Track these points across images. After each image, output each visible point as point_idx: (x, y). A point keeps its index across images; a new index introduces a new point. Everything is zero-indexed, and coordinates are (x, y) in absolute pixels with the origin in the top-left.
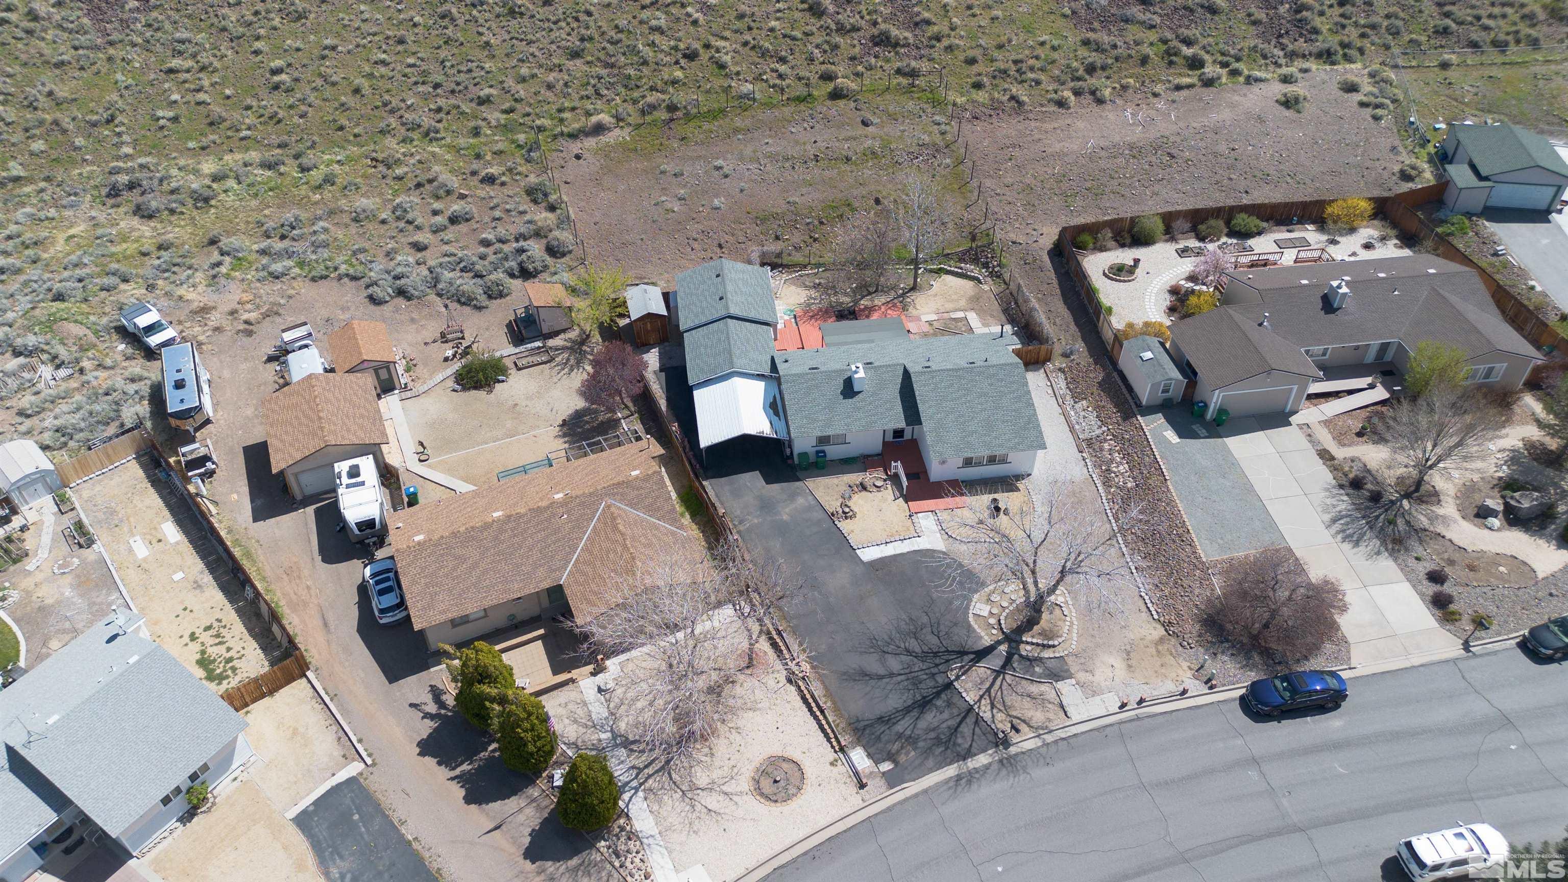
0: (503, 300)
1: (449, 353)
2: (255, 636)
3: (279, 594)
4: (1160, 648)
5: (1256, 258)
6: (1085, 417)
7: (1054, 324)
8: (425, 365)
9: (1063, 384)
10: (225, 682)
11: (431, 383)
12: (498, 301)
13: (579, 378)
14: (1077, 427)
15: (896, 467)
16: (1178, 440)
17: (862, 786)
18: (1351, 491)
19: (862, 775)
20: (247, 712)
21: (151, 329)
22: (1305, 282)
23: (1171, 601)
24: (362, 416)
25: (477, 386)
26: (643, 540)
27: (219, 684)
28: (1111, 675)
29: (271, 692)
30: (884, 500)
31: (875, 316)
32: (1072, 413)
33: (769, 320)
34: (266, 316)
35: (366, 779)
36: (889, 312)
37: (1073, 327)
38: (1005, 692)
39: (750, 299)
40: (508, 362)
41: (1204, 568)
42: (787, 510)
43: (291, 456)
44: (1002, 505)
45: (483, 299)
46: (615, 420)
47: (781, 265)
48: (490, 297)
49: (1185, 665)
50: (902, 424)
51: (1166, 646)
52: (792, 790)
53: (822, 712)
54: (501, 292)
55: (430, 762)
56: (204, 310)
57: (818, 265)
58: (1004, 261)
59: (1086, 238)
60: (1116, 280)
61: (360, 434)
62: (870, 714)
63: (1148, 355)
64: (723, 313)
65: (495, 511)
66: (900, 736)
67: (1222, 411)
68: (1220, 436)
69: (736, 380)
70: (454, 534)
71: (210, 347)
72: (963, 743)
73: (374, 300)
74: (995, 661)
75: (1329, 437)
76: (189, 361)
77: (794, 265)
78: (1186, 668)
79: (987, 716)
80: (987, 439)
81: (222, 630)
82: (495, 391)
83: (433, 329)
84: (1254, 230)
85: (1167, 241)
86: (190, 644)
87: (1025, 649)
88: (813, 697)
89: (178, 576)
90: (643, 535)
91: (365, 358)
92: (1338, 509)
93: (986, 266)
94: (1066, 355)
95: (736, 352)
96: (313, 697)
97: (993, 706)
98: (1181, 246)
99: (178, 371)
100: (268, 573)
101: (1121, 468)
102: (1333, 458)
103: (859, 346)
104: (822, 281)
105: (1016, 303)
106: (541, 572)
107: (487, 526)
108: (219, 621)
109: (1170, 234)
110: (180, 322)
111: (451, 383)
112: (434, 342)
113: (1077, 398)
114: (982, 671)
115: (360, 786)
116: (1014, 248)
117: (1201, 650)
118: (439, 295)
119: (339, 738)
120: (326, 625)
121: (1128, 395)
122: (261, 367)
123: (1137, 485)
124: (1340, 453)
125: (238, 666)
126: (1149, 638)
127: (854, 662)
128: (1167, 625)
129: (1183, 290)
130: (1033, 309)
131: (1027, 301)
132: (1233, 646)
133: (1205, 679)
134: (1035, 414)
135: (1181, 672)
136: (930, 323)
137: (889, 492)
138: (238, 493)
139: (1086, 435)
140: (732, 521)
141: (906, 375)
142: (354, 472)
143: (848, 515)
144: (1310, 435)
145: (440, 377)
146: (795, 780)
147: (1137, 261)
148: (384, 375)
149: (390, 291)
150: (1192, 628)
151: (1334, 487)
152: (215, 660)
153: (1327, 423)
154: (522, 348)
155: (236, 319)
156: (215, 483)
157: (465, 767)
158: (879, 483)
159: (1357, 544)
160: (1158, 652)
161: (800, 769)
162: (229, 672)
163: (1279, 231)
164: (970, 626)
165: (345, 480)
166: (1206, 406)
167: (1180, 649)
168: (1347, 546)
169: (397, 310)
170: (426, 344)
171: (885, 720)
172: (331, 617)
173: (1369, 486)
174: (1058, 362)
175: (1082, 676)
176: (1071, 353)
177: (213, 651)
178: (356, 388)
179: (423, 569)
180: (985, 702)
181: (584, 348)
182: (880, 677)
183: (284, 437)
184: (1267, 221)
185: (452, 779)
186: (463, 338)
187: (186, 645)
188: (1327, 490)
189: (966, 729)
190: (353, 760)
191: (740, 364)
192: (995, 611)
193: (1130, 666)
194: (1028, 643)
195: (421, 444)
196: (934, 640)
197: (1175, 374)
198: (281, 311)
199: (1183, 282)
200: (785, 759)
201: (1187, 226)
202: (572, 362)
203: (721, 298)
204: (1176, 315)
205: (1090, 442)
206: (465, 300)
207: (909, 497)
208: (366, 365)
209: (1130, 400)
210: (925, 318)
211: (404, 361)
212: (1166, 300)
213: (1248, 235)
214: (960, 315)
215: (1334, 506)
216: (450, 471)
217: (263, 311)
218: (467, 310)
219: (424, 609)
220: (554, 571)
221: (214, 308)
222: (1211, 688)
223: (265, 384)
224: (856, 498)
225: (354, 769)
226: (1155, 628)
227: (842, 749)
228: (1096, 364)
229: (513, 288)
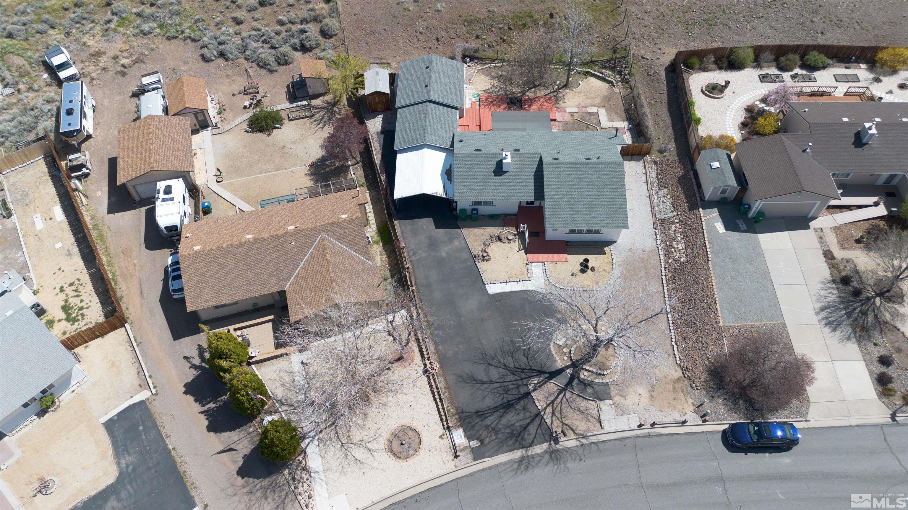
0: (288, 67)
1: (247, 103)
2: (98, 294)
3: (116, 267)
4: (676, 385)
5: (816, 89)
6: (663, 202)
7: (658, 125)
8: (231, 110)
9: (654, 174)
10: (76, 323)
11: (233, 124)
12: (285, 67)
13: (328, 131)
14: (657, 208)
15: (524, 228)
16: (724, 231)
17: (456, 456)
18: (840, 286)
19: (458, 449)
20: (87, 346)
21: (63, 66)
22: (846, 120)
23: (691, 352)
24: (178, 149)
25: (261, 130)
26: (341, 267)
27: (73, 324)
28: (638, 401)
29: (102, 335)
30: (511, 250)
31: (534, 106)
32: (656, 197)
33: (457, 105)
34: (135, 62)
35: (150, 403)
36: (545, 104)
37: (670, 130)
38: (563, 406)
39: (446, 87)
40: (284, 115)
41: (720, 331)
42: (446, 249)
43: (129, 174)
44: (590, 265)
45: (273, 65)
46: (346, 166)
47: (477, 58)
48: (279, 64)
49: (690, 401)
50: (532, 199)
51: (680, 385)
52: (412, 452)
53: (441, 399)
54: (286, 60)
55: (191, 399)
56: (98, 54)
57: (502, 61)
58: (633, 71)
59: (695, 60)
60: (709, 96)
61: (175, 163)
62: (472, 408)
63: (716, 165)
64: (424, 98)
65: (248, 234)
66: (487, 427)
67: (760, 213)
68: (755, 232)
69: (426, 151)
70: (219, 248)
71: (98, 81)
72: (529, 438)
73: (205, 59)
74: (561, 381)
75: (835, 240)
76: (78, 95)
77: (486, 59)
78: (690, 403)
79: (548, 421)
80: (588, 217)
81: (79, 286)
82: (273, 135)
83: (240, 83)
84: (821, 65)
85: (754, 67)
86: (59, 294)
87: (584, 375)
88: (437, 388)
89: (59, 245)
90: (343, 263)
91: (187, 106)
92: (828, 299)
93: (620, 73)
94: (661, 152)
95: (429, 129)
96: (127, 342)
97: (553, 414)
98: (763, 72)
99: (71, 102)
100: (112, 251)
101: (680, 245)
102: (833, 258)
103: (515, 133)
104: (504, 73)
105: (635, 105)
106: (273, 280)
107: (241, 245)
108: (79, 280)
109: (757, 63)
110: (82, 62)
111: (245, 126)
112: (240, 93)
113: (662, 186)
114: (552, 386)
115: (147, 408)
116: (642, 62)
117: (704, 392)
118: (247, 59)
119: (139, 373)
120: (141, 292)
121: (696, 191)
122: (128, 100)
123: (687, 261)
124: (839, 254)
125: (85, 313)
126: (670, 377)
127: (468, 368)
128: (684, 369)
129: (757, 109)
130: (644, 114)
131: (642, 107)
132: (727, 393)
133: (702, 414)
134: (625, 203)
135: (686, 407)
136: (572, 114)
137: (516, 245)
138: (102, 191)
139: (662, 216)
140: (408, 253)
141: (541, 161)
142: (168, 190)
143: (485, 258)
144: (821, 238)
145: (239, 120)
146: (415, 445)
147: (728, 83)
148: (201, 117)
149: (215, 53)
150: (701, 375)
151: (829, 283)
152: (73, 307)
153: (837, 229)
154: (294, 105)
155: (117, 62)
156: (89, 182)
157: (212, 405)
158: (510, 237)
159: (834, 330)
160: (674, 388)
161: (419, 438)
162: (80, 317)
163: (839, 67)
164: (550, 351)
165: (162, 195)
166: (750, 208)
167: (690, 388)
168: (827, 330)
169: (218, 67)
170: (234, 95)
171: (480, 414)
172: (145, 287)
173: (855, 284)
174: (655, 156)
175: (617, 399)
176: (665, 151)
177: (73, 301)
178: (178, 127)
179: (197, 270)
180: (549, 410)
181: (335, 109)
182: (484, 383)
183: (127, 159)
184: (832, 58)
185: (202, 413)
186: (258, 93)
187: (57, 294)
188: (824, 283)
189: (532, 429)
190: (145, 389)
191: (430, 139)
192: (569, 343)
193: (652, 396)
194: (586, 370)
195: (218, 170)
196: (524, 359)
197: (732, 182)
198: (145, 60)
199: (757, 103)
200: (411, 429)
201: (772, 57)
202: (326, 118)
203: (426, 86)
204: (747, 130)
205: (662, 222)
206: (263, 65)
207: (528, 251)
208: (188, 111)
209: (697, 195)
210: (569, 110)
211: (218, 106)
212: (742, 116)
213: (815, 68)
214: (594, 110)
215: (825, 297)
216: (235, 192)
217: (134, 58)
218: (263, 72)
219: (195, 297)
220: (282, 280)
221: (104, 53)
222: (705, 421)
223: (129, 112)
224: (493, 246)
225: (143, 395)
226: (676, 370)
227: (448, 428)
228: (680, 162)
229: (295, 58)
